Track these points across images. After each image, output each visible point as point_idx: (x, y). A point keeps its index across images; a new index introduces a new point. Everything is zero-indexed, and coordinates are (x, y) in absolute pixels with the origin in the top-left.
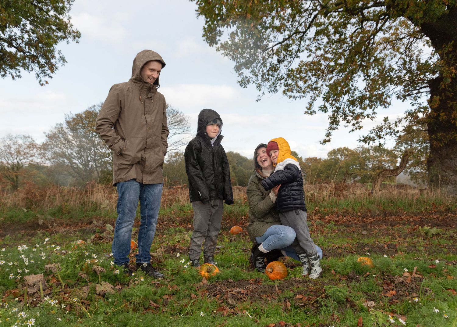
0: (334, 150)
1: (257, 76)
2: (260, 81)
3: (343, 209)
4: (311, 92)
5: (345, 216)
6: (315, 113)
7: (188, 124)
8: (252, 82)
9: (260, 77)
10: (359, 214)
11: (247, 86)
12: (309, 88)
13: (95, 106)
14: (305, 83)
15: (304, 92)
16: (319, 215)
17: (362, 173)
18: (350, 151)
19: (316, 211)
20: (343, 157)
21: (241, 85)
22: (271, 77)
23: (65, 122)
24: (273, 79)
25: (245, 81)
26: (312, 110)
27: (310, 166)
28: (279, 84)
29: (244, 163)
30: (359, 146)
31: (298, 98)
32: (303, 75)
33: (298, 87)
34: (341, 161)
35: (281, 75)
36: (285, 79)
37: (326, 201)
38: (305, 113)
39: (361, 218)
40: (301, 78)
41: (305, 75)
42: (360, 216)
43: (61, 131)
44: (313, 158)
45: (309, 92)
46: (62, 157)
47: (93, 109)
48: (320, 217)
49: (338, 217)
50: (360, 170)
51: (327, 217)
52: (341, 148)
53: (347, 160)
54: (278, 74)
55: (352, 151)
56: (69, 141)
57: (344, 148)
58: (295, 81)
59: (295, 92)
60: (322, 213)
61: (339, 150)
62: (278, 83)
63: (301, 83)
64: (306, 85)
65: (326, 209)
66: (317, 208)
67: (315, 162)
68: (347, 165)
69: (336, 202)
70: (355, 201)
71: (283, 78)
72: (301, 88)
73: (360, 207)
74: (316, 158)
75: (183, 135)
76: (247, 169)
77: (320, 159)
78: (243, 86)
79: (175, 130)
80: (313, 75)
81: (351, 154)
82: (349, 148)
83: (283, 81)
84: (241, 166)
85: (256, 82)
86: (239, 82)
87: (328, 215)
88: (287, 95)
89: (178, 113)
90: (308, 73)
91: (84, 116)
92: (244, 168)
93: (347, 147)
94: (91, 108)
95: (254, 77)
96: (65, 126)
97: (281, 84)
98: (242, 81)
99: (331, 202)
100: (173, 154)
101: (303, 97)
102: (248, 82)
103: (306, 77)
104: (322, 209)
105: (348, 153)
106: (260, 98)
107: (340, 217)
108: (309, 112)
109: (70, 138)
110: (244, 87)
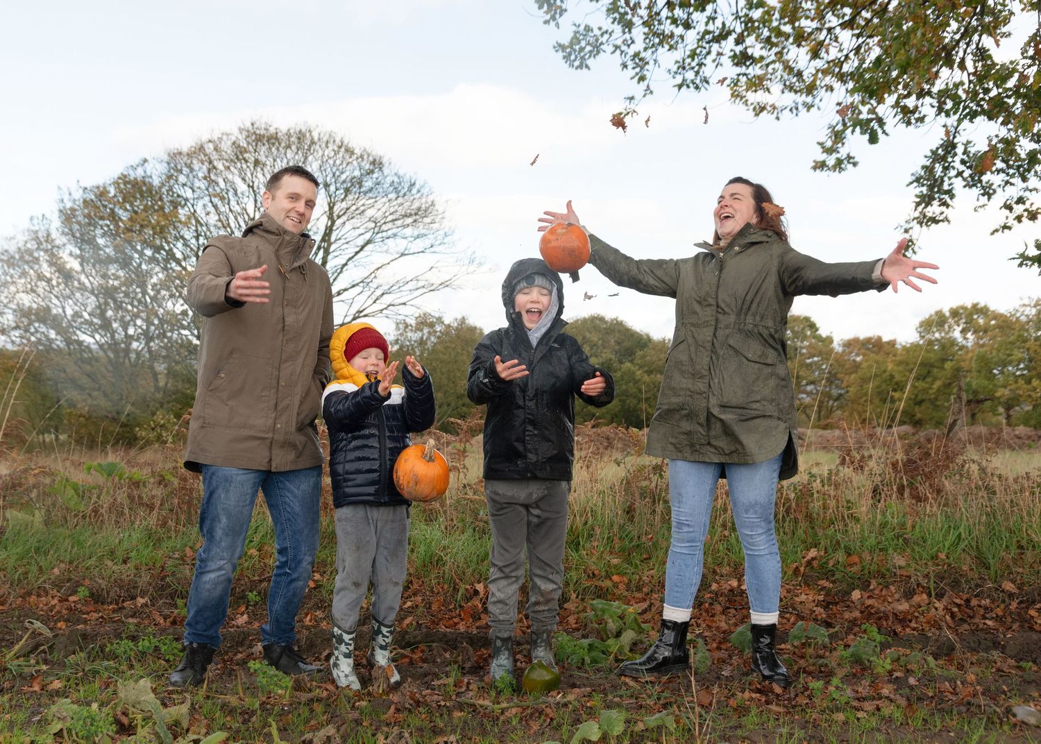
0: (940, 314)
1: (628, 26)
2: (639, 46)
3: (934, 557)
4: (837, 85)
5: (940, 596)
6: (855, 164)
7: (446, 223)
8: (610, 49)
9: (639, 32)
10: (1009, 586)
11: (590, 62)
12: (833, 73)
13: (145, 161)
14: (815, 54)
15: (810, 89)
16: (824, 583)
17: (1035, 389)
18: (997, 316)
19: (809, 563)
20: (969, 335)
21: (567, 58)
22: (679, 31)
23: (57, 214)
24: (692, 36)
25: (583, 44)
26: (843, 152)
27: (857, 366)
28: (713, 55)
29: (640, 353)
30: (1027, 302)
31: (787, 112)
32: (807, 25)
33: (788, 68)
34: (962, 347)
35: (718, 23)
36: (734, 36)
37: (857, 520)
38: (815, 168)
39: (1014, 605)
40: (800, 38)
41: (815, 24)
42: (1011, 595)
43: (44, 242)
44: (868, 340)
45: (830, 88)
46: (43, 321)
47: (140, 172)
48: (829, 593)
49: (909, 595)
50: (1029, 382)
51: (856, 595)
52: (965, 308)
53: (983, 346)
54: (712, 19)
55: (1002, 315)
56: (67, 275)
57: (975, 306)
58: (775, 50)
59: (776, 88)
60: (838, 576)
61: (955, 313)
62: (709, 53)
63: (799, 56)
64: (819, 63)
65: (856, 559)
66: (813, 553)
67: (877, 353)
68: (985, 365)
69: (903, 525)
70: (988, 524)
71: (729, 33)
72: (799, 74)
73: (1014, 551)
74: (880, 339)
75: (428, 260)
76: (649, 372)
77: (892, 343)
78: (577, 63)
79: (404, 242)
80: (844, 26)
81: (998, 327)
82: (992, 308)
83: (729, 45)
84: (632, 362)
85: (624, 48)
86: (562, 47)
87: (865, 586)
88: (746, 103)
89: (413, 185)
90: (829, 16)
91: (112, 191)
92: (641, 367)
93: (982, 304)
94: (134, 168)
95: (618, 28)
96: (56, 224)
97: (720, 54)
98: (571, 44)
99: (884, 525)
100: (412, 322)
101: (809, 107)
102: (597, 49)
103: (819, 30)
104: (840, 556)
105: (987, 324)
106: (632, 106)
107: (916, 599)
108: (831, 161)
109: (74, 264)
110: (580, 67)
